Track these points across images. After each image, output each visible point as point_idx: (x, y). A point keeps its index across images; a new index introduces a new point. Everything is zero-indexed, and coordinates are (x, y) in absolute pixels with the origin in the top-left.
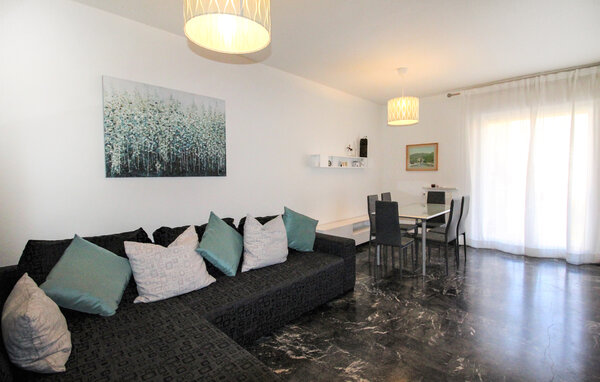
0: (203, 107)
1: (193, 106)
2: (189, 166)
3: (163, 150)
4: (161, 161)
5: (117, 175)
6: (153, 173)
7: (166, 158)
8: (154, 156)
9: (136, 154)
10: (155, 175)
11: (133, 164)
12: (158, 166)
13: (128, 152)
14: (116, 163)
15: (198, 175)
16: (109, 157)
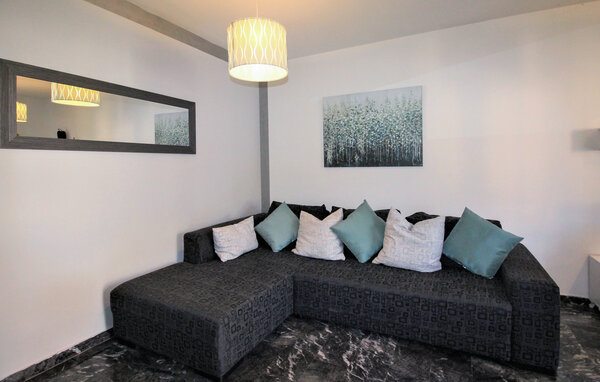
0: (396, 100)
1: (387, 101)
2: (383, 157)
3: (360, 145)
4: (359, 154)
5: (330, 166)
6: (353, 164)
7: (362, 151)
8: (354, 150)
9: (342, 149)
10: (355, 166)
11: (340, 158)
12: (357, 158)
13: (337, 148)
14: (330, 157)
15: (391, 165)
16: (326, 153)
